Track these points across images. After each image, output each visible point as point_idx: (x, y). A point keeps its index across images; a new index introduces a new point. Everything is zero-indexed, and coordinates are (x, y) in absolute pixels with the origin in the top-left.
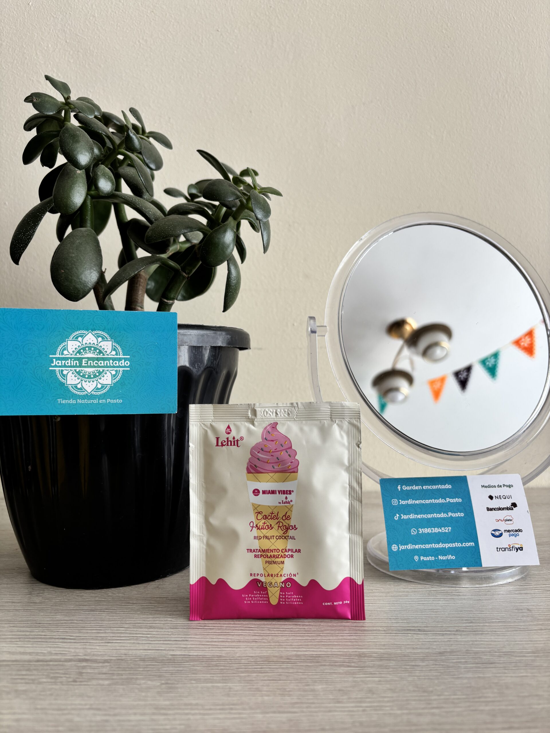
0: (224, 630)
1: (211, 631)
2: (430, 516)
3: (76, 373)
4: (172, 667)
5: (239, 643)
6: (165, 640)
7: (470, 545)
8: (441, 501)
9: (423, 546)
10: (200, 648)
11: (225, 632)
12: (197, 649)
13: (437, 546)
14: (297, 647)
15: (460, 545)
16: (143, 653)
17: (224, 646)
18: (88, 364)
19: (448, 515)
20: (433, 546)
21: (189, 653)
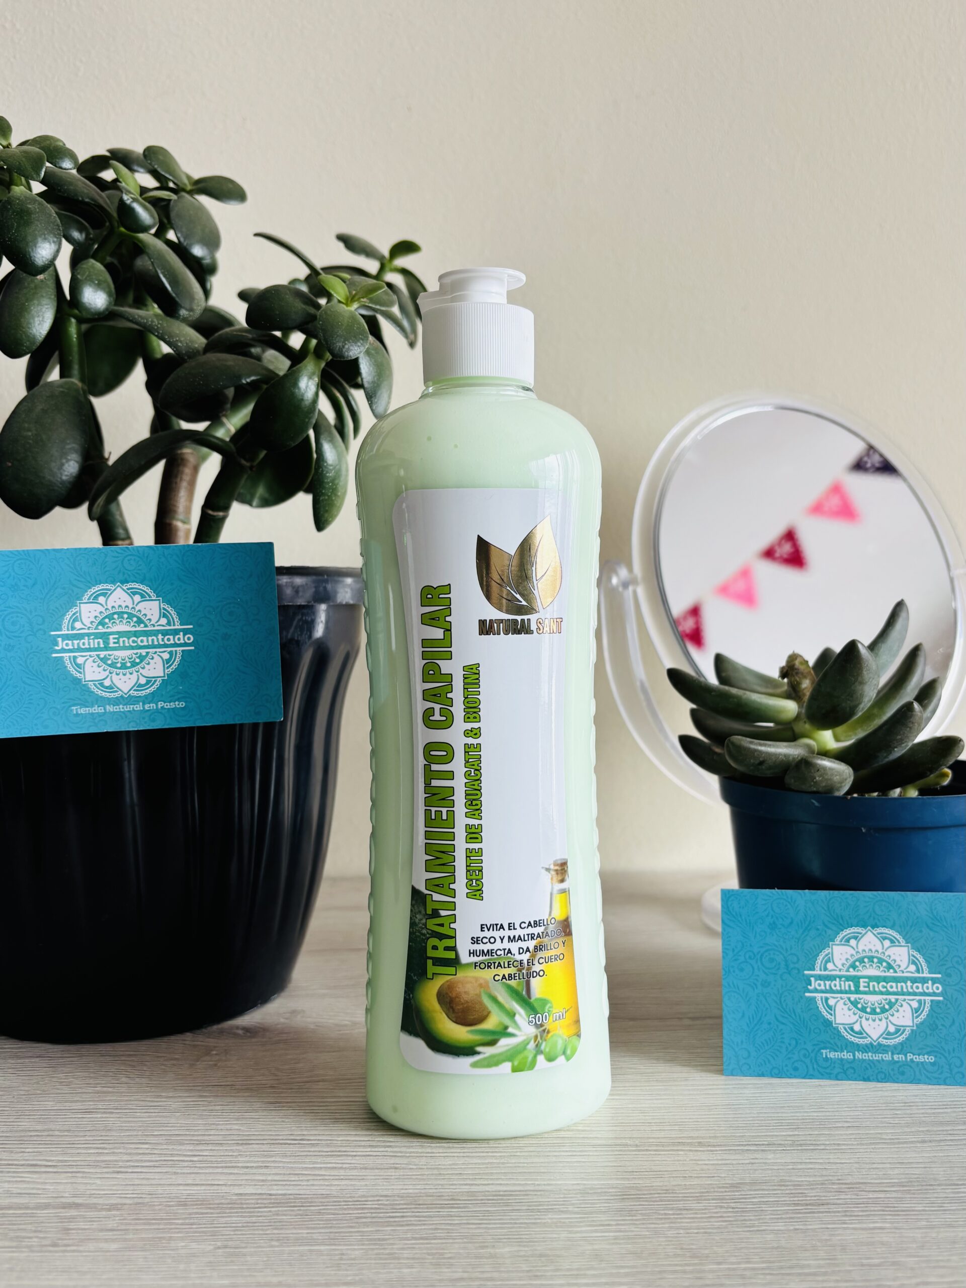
0: (338, 1146)
1: (312, 1150)
4: (238, 1217)
5: (364, 1170)
6: (226, 1167)
10: (290, 1181)
11: (339, 1151)
12: (284, 1183)
14: (471, 1177)
16: (184, 1192)
17: (337, 1177)
18: (119, 644)
21: (270, 1190)
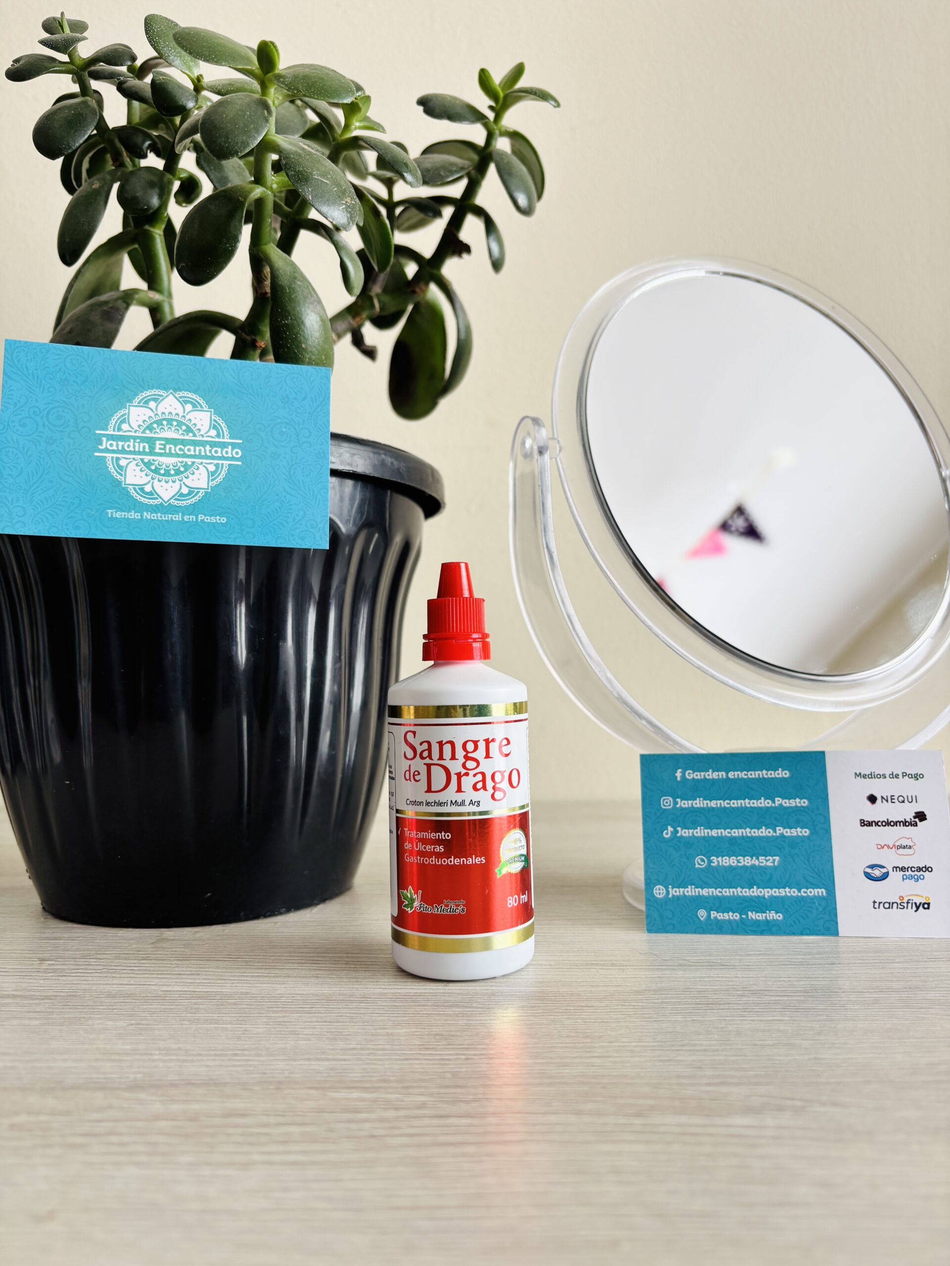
2: (736, 833)
3: (143, 466)
7: (816, 894)
8: (763, 803)
9: (716, 892)
13: (747, 892)
15: (794, 892)
18: (165, 451)
19: (775, 831)
20: (739, 892)
